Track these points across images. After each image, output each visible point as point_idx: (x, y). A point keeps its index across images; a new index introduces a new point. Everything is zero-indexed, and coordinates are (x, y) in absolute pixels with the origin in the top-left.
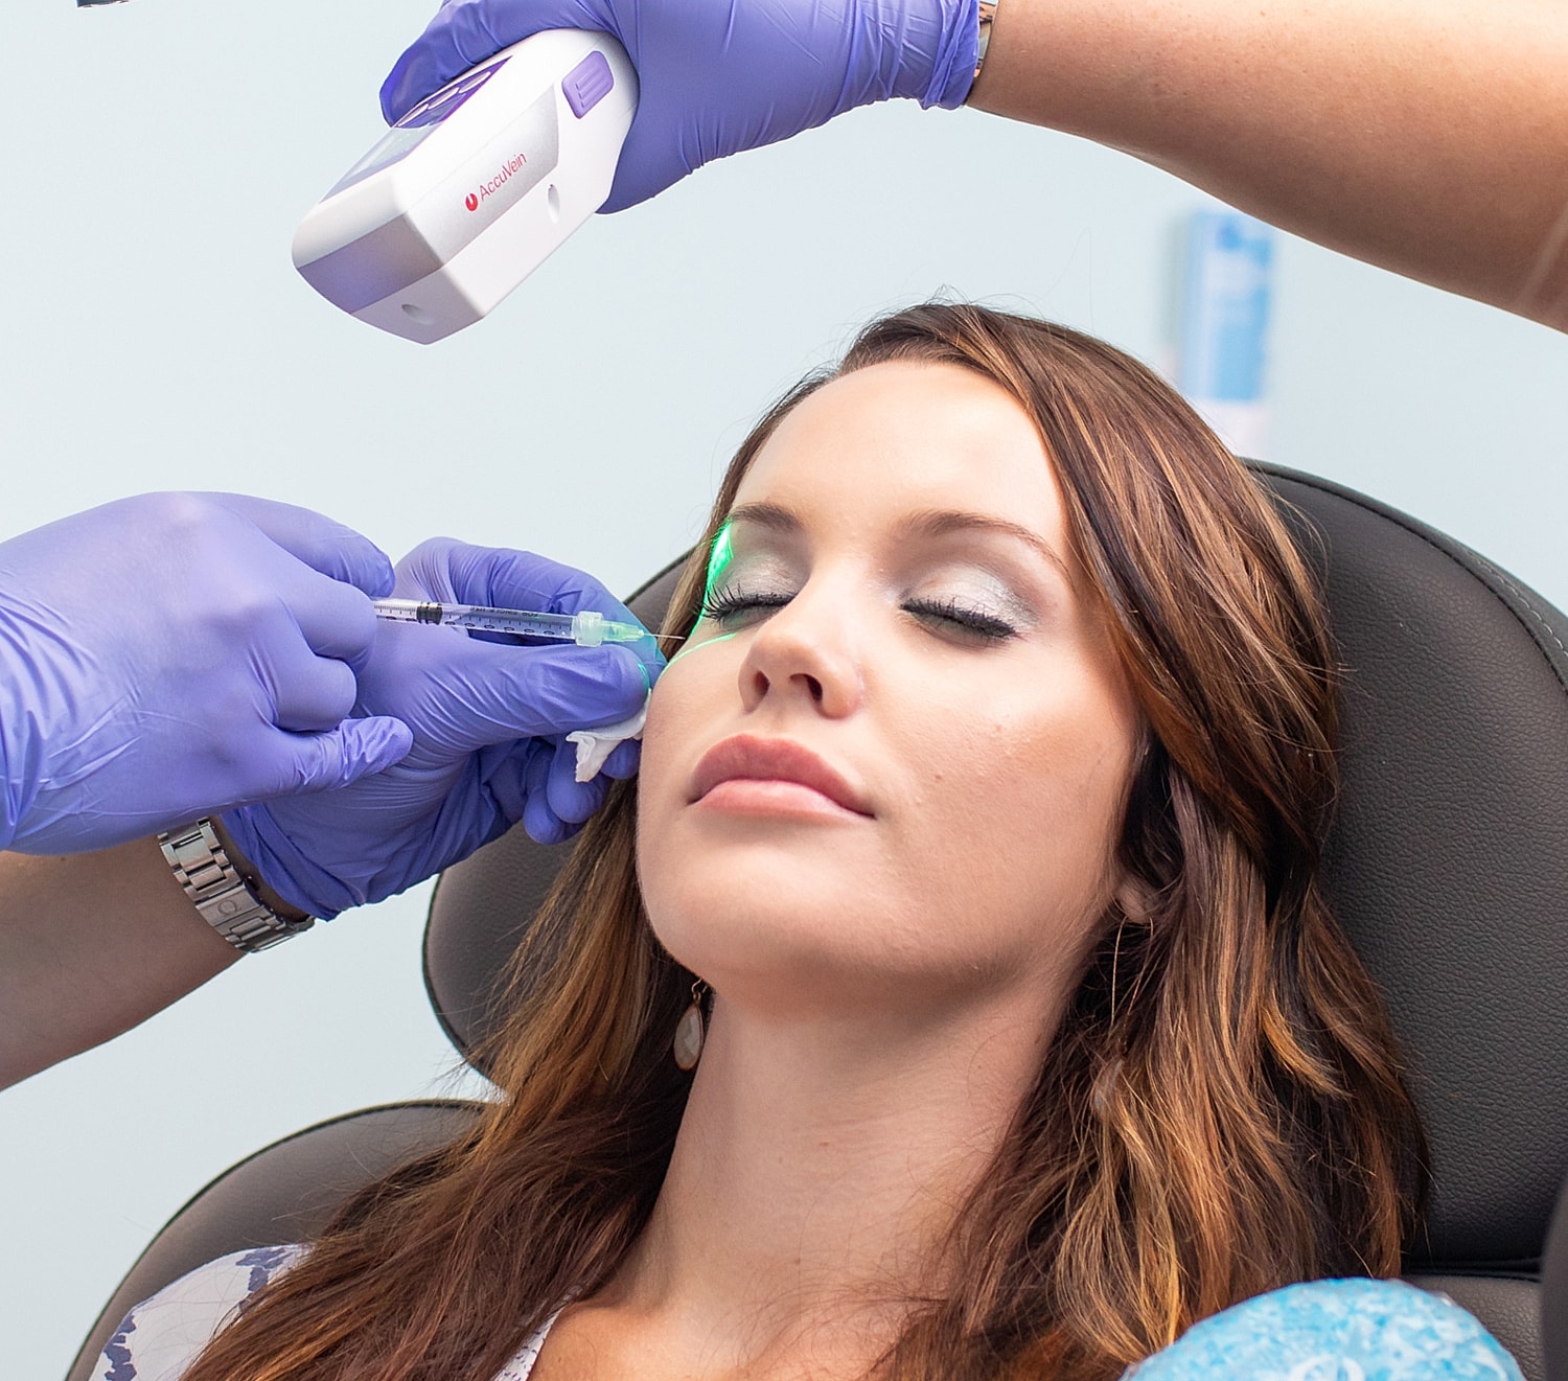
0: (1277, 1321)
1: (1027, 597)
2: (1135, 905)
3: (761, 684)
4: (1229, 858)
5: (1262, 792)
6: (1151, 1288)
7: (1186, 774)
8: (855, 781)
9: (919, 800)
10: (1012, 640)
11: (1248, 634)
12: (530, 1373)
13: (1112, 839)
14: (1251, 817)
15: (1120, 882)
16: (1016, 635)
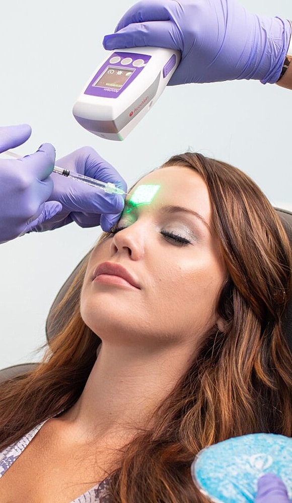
0: (253, 442)
1: (196, 233)
2: (221, 326)
3: (116, 249)
4: (249, 316)
5: (262, 300)
6: (206, 434)
7: (239, 290)
8: (136, 278)
9: (154, 286)
10: (190, 245)
11: (263, 253)
12: (35, 435)
13: (215, 306)
14: (257, 305)
15: (218, 319)
16: (191, 244)
